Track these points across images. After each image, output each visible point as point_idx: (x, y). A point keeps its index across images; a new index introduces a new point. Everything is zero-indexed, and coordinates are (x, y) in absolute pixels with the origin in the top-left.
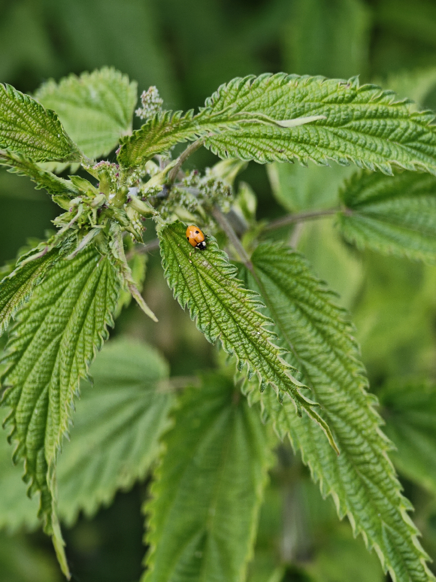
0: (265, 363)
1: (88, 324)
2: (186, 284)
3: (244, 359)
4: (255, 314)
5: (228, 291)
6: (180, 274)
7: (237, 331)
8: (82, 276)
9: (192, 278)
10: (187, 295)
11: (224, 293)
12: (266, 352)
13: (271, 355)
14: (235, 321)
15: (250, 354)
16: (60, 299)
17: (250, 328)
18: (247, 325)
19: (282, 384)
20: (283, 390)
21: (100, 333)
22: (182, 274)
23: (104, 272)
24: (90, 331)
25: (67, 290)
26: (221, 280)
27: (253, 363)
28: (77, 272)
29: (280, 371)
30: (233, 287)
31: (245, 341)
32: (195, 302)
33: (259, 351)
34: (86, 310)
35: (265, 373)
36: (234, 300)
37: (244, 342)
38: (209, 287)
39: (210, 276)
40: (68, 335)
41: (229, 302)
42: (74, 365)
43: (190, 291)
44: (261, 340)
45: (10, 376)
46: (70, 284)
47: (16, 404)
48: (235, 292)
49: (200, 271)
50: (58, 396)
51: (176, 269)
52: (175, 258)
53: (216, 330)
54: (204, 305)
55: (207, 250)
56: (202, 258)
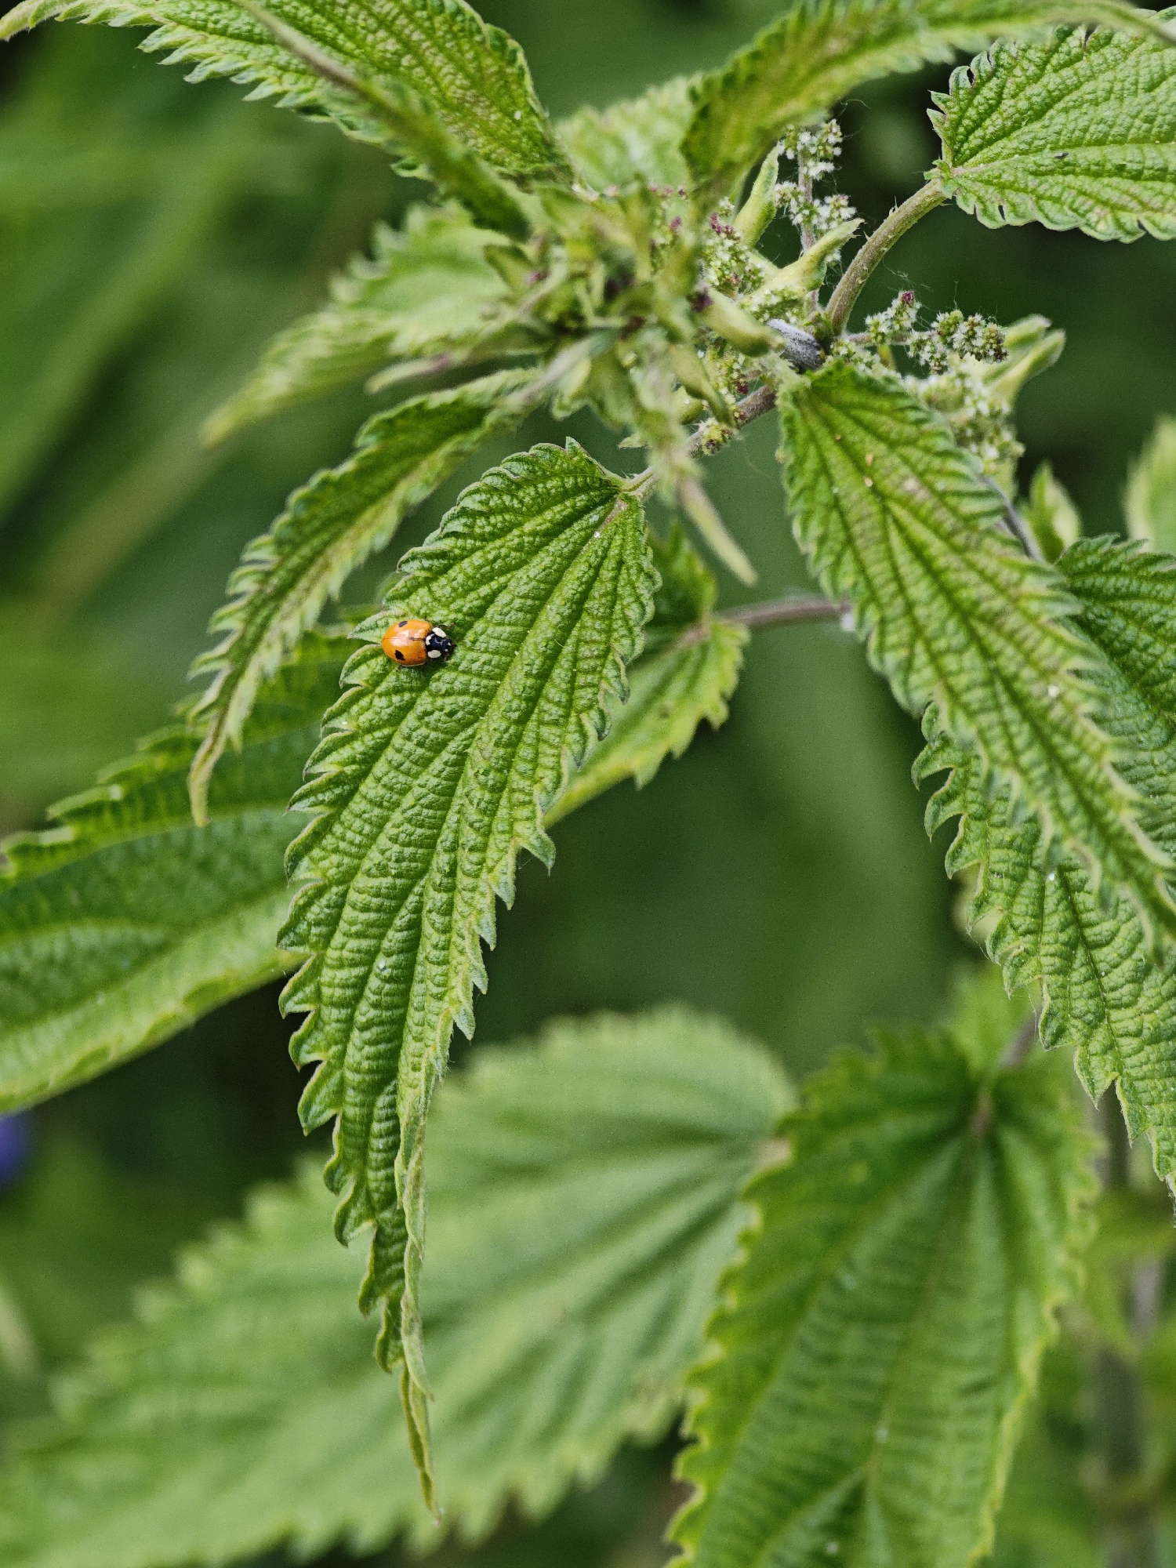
0: (1064, 787)
1: (554, 691)
2: (849, 541)
3: (1005, 764)
4: (1044, 631)
5: (971, 566)
6: (835, 515)
7: (989, 683)
8: (547, 561)
9: (868, 523)
10: (848, 565)
11: (957, 570)
12: (1071, 750)
13: (1084, 761)
14: (986, 653)
15: (1021, 752)
16: (479, 626)
17: (1027, 673)
18: (1021, 665)
19: (1112, 860)
20: (1114, 877)
21: (584, 716)
22: (842, 514)
23: (613, 552)
24: (555, 712)
25: (503, 598)
26: (956, 532)
27: (1030, 783)
28: (535, 550)
29: (1110, 816)
30: (989, 553)
31: (1011, 713)
32: (872, 589)
33: (1050, 749)
34: (552, 657)
35: (1062, 816)
36: (986, 589)
37: (1008, 718)
38: (918, 552)
39: (924, 521)
40: (494, 722)
41: (976, 594)
42: (502, 812)
43: (858, 560)
44: (1057, 712)
45: (316, 852)
46: (512, 584)
47: (327, 939)
48: (993, 567)
49: (898, 510)
50: (448, 909)
51: (823, 496)
52: (824, 469)
53: (928, 673)
54: (899, 600)
55: (918, 448)
56: (904, 470)
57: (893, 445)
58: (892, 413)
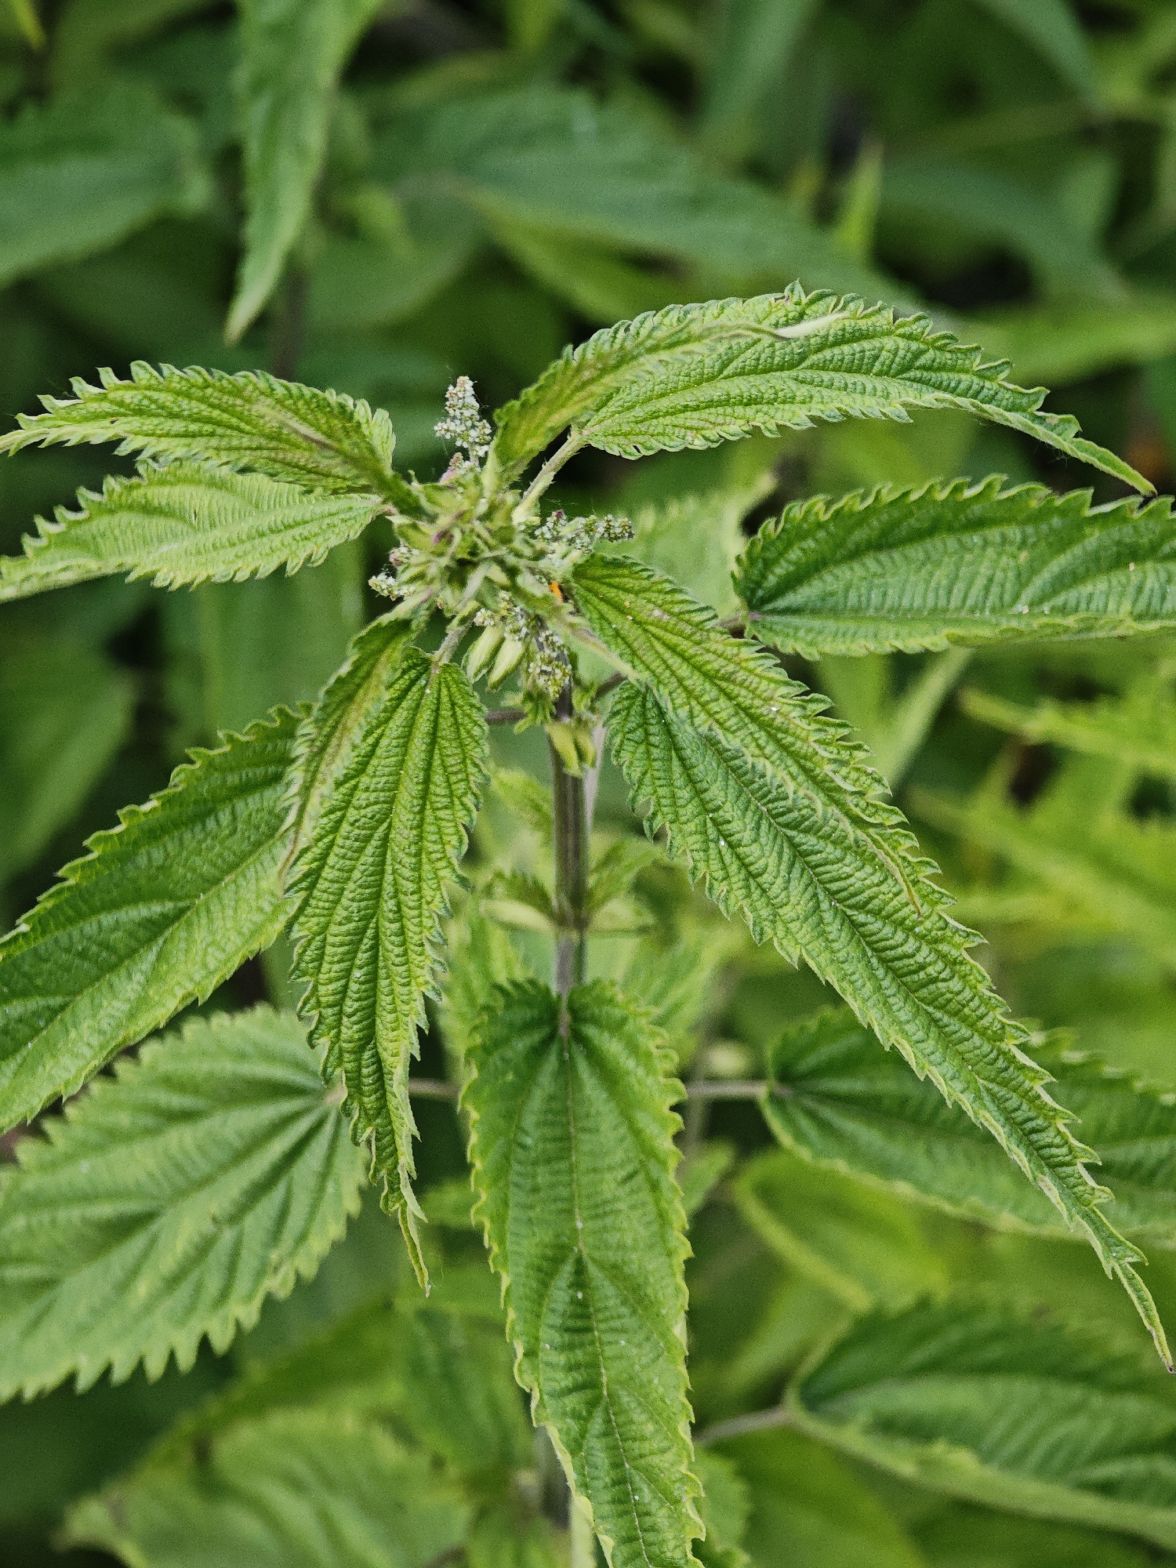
0: (790, 762)
1: (438, 787)
2: (634, 651)
3: (759, 756)
4: (761, 677)
5: (708, 651)
6: (619, 639)
7: (737, 714)
8: (405, 713)
9: (640, 641)
11: (702, 654)
12: (790, 739)
13: (799, 744)
14: (730, 697)
15: (764, 748)
16: (374, 762)
17: (757, 702)
18: (753, 699)
19: (825, 795)
20: (826, 804)
21: (465, 799)
22: (623, 639)
23: (445, 699)
24: (445, 801)
25: (384, 742)
26: (693, 634)
27: (772, 763)
28: (394, 709)
29: (818, 771)
30: (715, 641)
31: (753, 727)
32: (657, 677)
33: (778, 742)
34: (428, 769)
35: (794, 778)
36: (721, 662)
37: (753, 730)
38: (673, 649)
39: (671, 633)
40: (403, 817)
41: (716, 666)
42: (426, 867)
43: (643, 662)
44: (779, 720)
45: (302, 919)
46: (388, 732)
47: (318, 969)
48: (720, 648)
49: (652, 628)
50: (402, 932)
51: (610, 632)
53: (703, 716)
54: (673, 680)
55: (654, 592)
56: (651, 606)
57: (637, 593)
58: (632, 575)
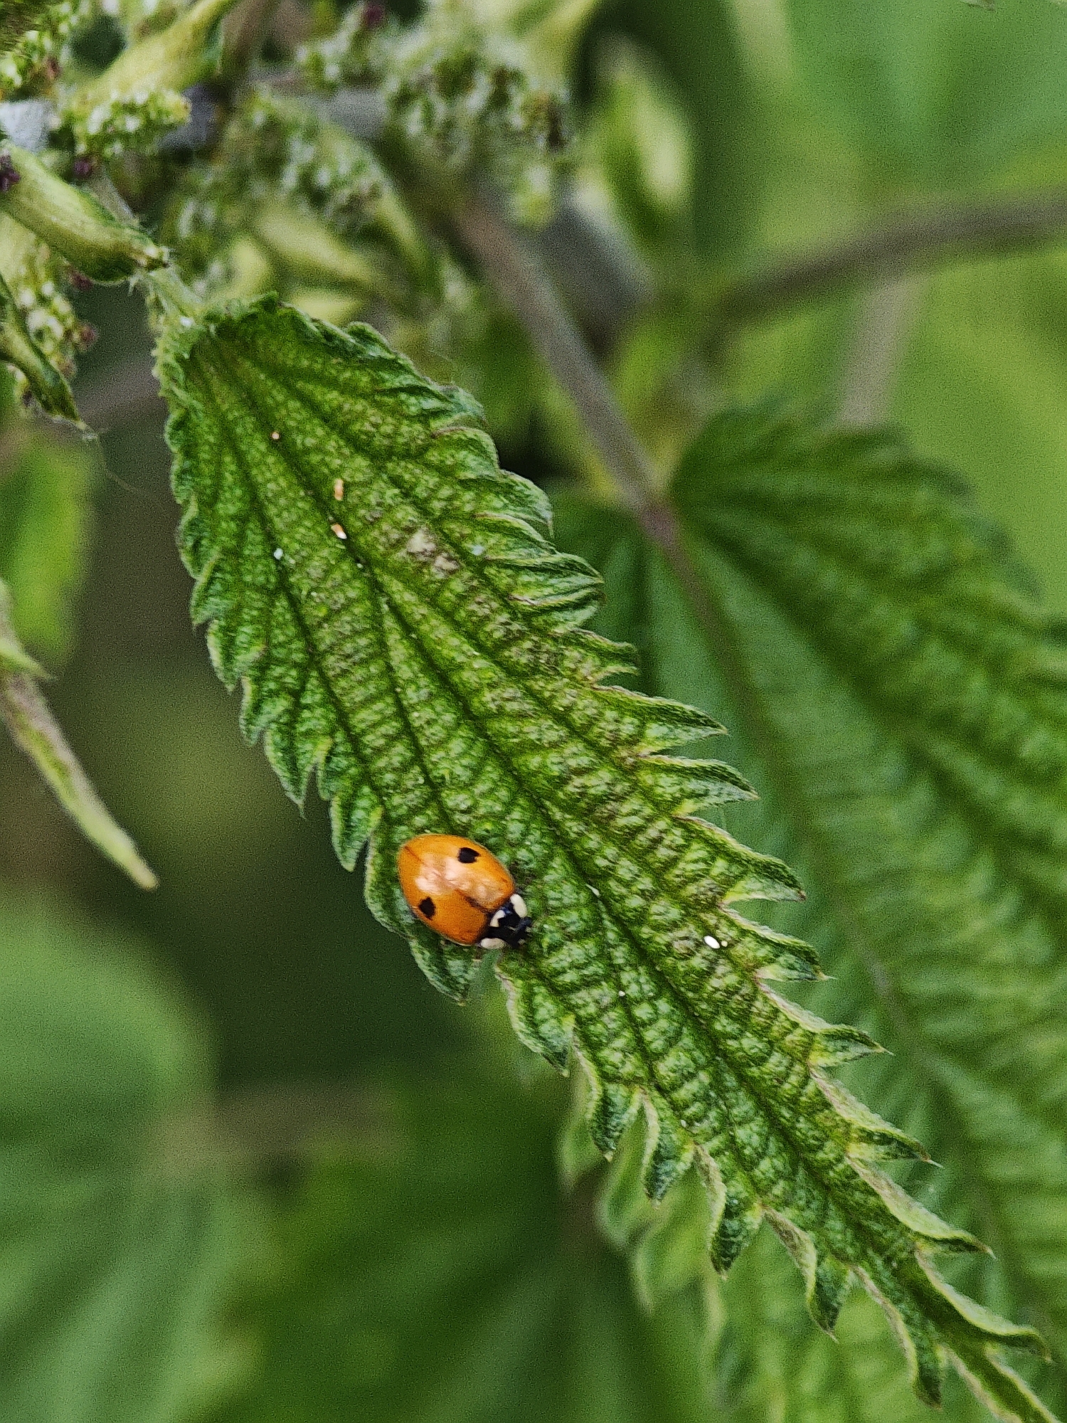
0: (743, 1106)
2: (314, 658)
3: (630, 1082)
4: (691, 834)
5: (544, 704)
6: (282, 604)
7: (593, 929)
9: (344, 624)
10: (315, 719)
11: (522, 716)
12: (750, 1043)
13: (775, 1063)
14: (582, 872)
15: (659, 1056)
17: (664, 910)
18: (650, 896)
19: (835, 1224)
20: (840, 1255)
22: (294, 603)
26: (510, 640)
27: (677, 1108)
29: (827, 1153)
30: (575, 681)
31: (636, 982)
32: (363, 760)
33: (712, 1043)
35: (744, 1162)
36: (575, 754)
37: (633, 991)
41: (553, 763)
43: (332, 700)
44: (725, 978)
48: (585, 706)
49: (395, 587)
51: (257, 573)
52: (255, 506)
54: (414, 777)
